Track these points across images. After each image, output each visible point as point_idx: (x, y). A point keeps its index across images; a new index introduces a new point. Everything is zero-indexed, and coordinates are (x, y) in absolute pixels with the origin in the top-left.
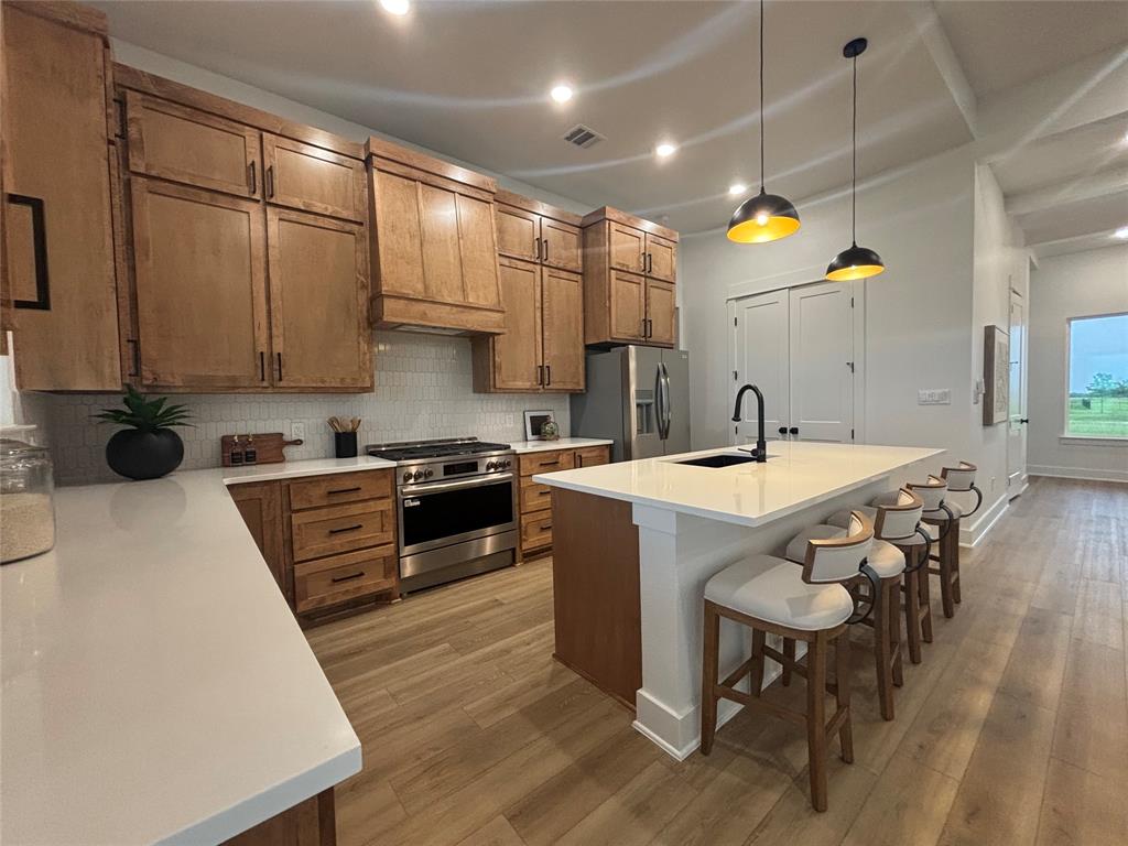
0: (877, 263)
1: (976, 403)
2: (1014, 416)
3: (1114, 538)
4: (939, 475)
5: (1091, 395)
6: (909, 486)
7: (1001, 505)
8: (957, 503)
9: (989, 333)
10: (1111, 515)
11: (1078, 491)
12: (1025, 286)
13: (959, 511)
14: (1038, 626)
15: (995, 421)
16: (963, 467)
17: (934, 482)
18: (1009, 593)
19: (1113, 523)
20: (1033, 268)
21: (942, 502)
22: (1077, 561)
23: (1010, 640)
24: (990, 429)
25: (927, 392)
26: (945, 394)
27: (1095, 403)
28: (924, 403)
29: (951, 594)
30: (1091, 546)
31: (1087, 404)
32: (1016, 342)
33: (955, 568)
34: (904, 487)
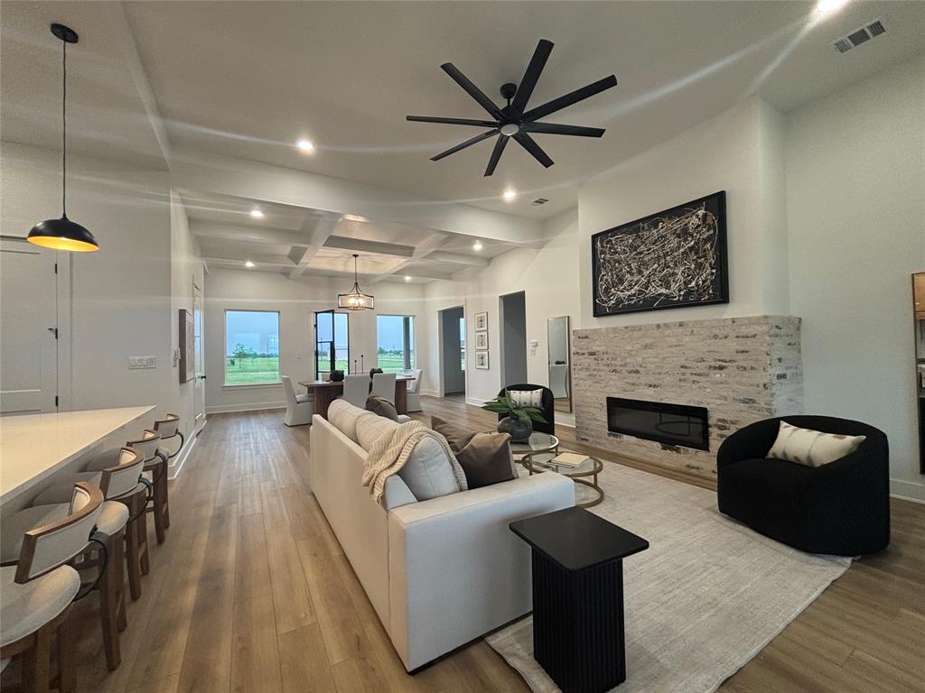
0: (91, 241)
1: (175, 366)
2: (198, 374)
3: (252, 445)
4: (152, 428)
5: (235, 357)
6: (129, 444)
7: (192, 440)
8: (165, 447)
9: (182, 313)
10: (250, 431)
11: (233, 420)
12: (200, 282)
13: (168, 454)
14: (221, 518)
15: (188, 379)
16: (170, 418)
17: (150, 435)
18: (201, 504)
19: (251, 435)
20: (205, 273)
21: (157, 450)
22: (237, 466)
23: (204, 538)
24: (184, 385)
25: (137, 358)
26: (152, 360)
27: (237, 362)
28: (133, 368)
29: (162, 523)
30: (242, 453)
31: (233, 363)
32: (197, 321)
33: (165, 500)
34: (125, 446)
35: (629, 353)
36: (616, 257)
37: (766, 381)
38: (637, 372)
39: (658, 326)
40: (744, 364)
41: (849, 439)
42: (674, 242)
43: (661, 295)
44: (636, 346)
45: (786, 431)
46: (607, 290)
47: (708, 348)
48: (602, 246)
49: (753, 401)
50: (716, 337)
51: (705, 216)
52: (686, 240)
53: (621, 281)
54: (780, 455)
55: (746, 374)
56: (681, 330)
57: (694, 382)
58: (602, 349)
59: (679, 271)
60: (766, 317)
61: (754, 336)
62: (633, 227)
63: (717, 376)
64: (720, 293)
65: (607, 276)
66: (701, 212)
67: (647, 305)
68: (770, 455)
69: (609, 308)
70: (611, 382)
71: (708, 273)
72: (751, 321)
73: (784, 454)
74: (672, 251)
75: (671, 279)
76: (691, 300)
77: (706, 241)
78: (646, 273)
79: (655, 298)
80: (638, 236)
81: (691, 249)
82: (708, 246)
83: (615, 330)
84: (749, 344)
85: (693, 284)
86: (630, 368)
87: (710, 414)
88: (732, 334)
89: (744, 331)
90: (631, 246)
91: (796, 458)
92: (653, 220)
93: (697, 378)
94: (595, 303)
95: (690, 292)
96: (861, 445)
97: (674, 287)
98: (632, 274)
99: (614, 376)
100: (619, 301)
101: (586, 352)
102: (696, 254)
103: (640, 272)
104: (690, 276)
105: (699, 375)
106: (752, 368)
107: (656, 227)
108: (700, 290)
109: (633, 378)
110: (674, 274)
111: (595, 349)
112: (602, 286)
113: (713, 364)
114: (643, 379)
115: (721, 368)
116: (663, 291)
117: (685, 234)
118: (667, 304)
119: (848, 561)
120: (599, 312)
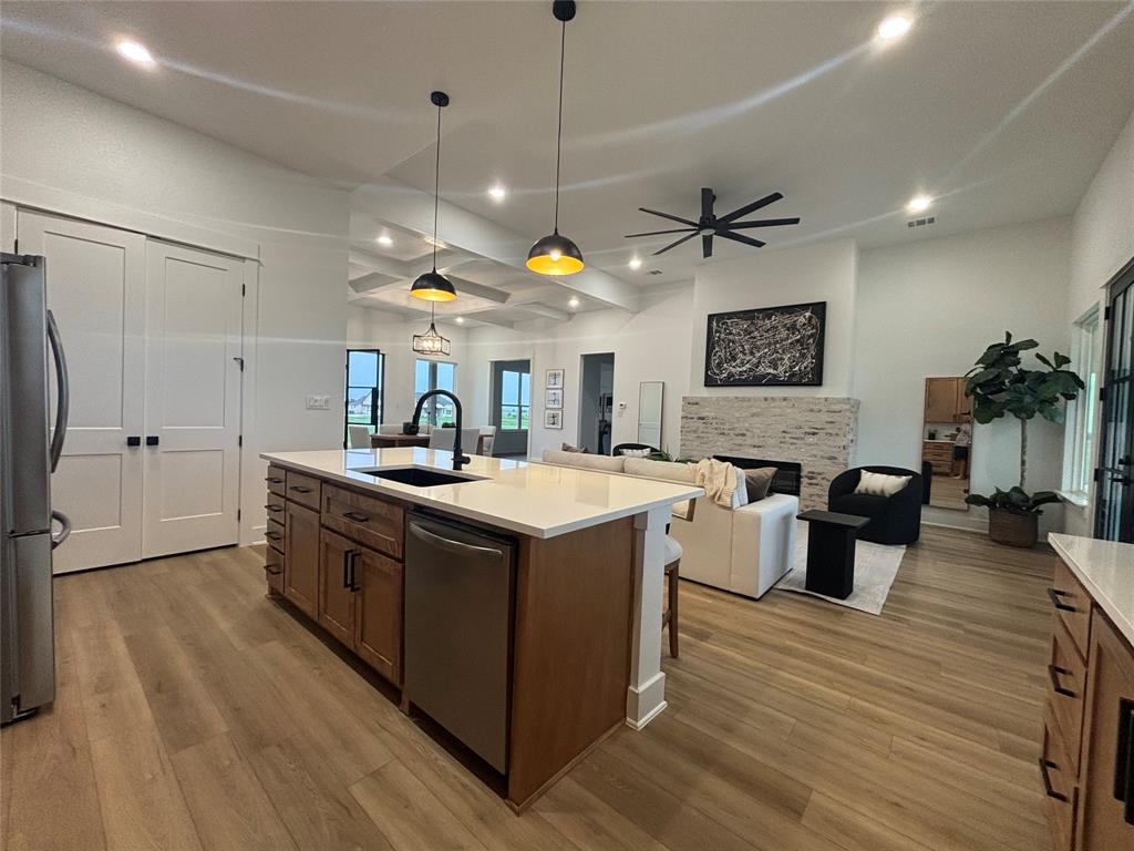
25: (315, 398)
28: (310, 407)
35: (738, 420)
36: (731, 337)
37: (844, 443)
38: (744, 435)
39: (766, 399)
40: (830, 431)
41: (904, 478)
42: (784, 334)
43: (769, 374)
44: (744, 414)
45: (866, 475)
46: (719, 365)
47: (804, 419)
48: (718, 326)
49: (835, 458)
50: (812, 410)
51: (810, 318)
52: (793, 333)
53: (734, 358)
54: (863, 491)
55: (832, 438)
56: (784, 403)
57: (792, 444)
58: (713, 414)
59: (787, 356)
60: (849, 399)
61: (840, 412)
62: (749, 315)
63: (811, 439)
64: (816, 378)
65: (720, 352)
66: (808, 314)
67: (757, 381)
68: (856, 491)
69: (721, 380)
70: (719, 443)
71: (808, 362)
72: (839, 401)
73: (866, 490)
74: (782, 341)
75: (779, 363)
76: (793, 381)
77: (809, 337)
78: (758, 355)
79: (764, 376)
80: (752, 323)
81: (798, 341)
82: (811, 341)
83: (725, 399)
84: (835, 417)
85: (797, 368)
86: (738, 432)
87: (803, 467)
88: (825, 409)
89: (833, 407)
90: (746, 330)
91: (874, 492)
92: (768, 313)
93: (794, 441)
94: (706, 374)
95: (793, 375)
96: (910, 481)
97: (781, 369)
98: (745, 354)
99: (722, 439)
100: (731, 375)
101: (696, 416)
102: (801, 345)
103: (752, 353)
104: (795, 362)
105: (797, 439)
106: (837, 434)
107: (770, 318)
108: (802, 374)
109: (739, 440)
110: (782, 359)
111: (704, 415)
112: (715, 361)
113: (808, 430)
114: (749, 441)
115: (814, 434)
116: (771, 371)
117: (793, 328)
118: (774, 382)
119: (904, 546)
120: (710, 382)
